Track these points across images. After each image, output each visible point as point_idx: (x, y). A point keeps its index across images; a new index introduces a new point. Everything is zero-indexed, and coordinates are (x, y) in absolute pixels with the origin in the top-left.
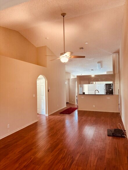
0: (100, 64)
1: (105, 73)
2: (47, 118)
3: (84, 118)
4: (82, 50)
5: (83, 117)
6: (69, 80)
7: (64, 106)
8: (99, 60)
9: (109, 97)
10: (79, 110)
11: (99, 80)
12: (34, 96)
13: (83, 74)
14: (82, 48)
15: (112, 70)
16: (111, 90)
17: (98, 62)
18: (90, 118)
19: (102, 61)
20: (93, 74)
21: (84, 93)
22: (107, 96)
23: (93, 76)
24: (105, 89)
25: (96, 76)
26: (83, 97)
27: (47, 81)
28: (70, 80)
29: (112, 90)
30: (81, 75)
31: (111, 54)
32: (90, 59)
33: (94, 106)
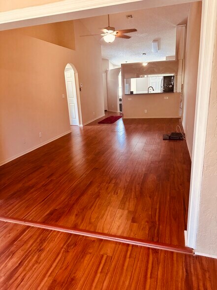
0: (156, 43)
1: (164, 59)
2: (82, 128)
3: (133, 126)
4: (130, 18)
5: (131, 125)
6: (106, 72)
7: (102, 115)
8: (156, 37)
9: (167, 97)
10: (124, 118)
11: (156, 70)
12: (63, 96)
13: (129, 62)
14: (131, 16)
15: (174, 54)
16: (171, 86)
17: (155, 41)
18: (140, 126)
19: (160, 38)
20: (145, 61)
21: (132, 93)
22: (164, 95)
23: (145, 64)
24: (162, 85)
25: (149, 63)
26: (130, 99)
27: (77, 74)
28: (109, 73)
29: (173, 86)
30: (125, 63)
31: (174, 27)
32: (142, 35)
33: (146, 111)
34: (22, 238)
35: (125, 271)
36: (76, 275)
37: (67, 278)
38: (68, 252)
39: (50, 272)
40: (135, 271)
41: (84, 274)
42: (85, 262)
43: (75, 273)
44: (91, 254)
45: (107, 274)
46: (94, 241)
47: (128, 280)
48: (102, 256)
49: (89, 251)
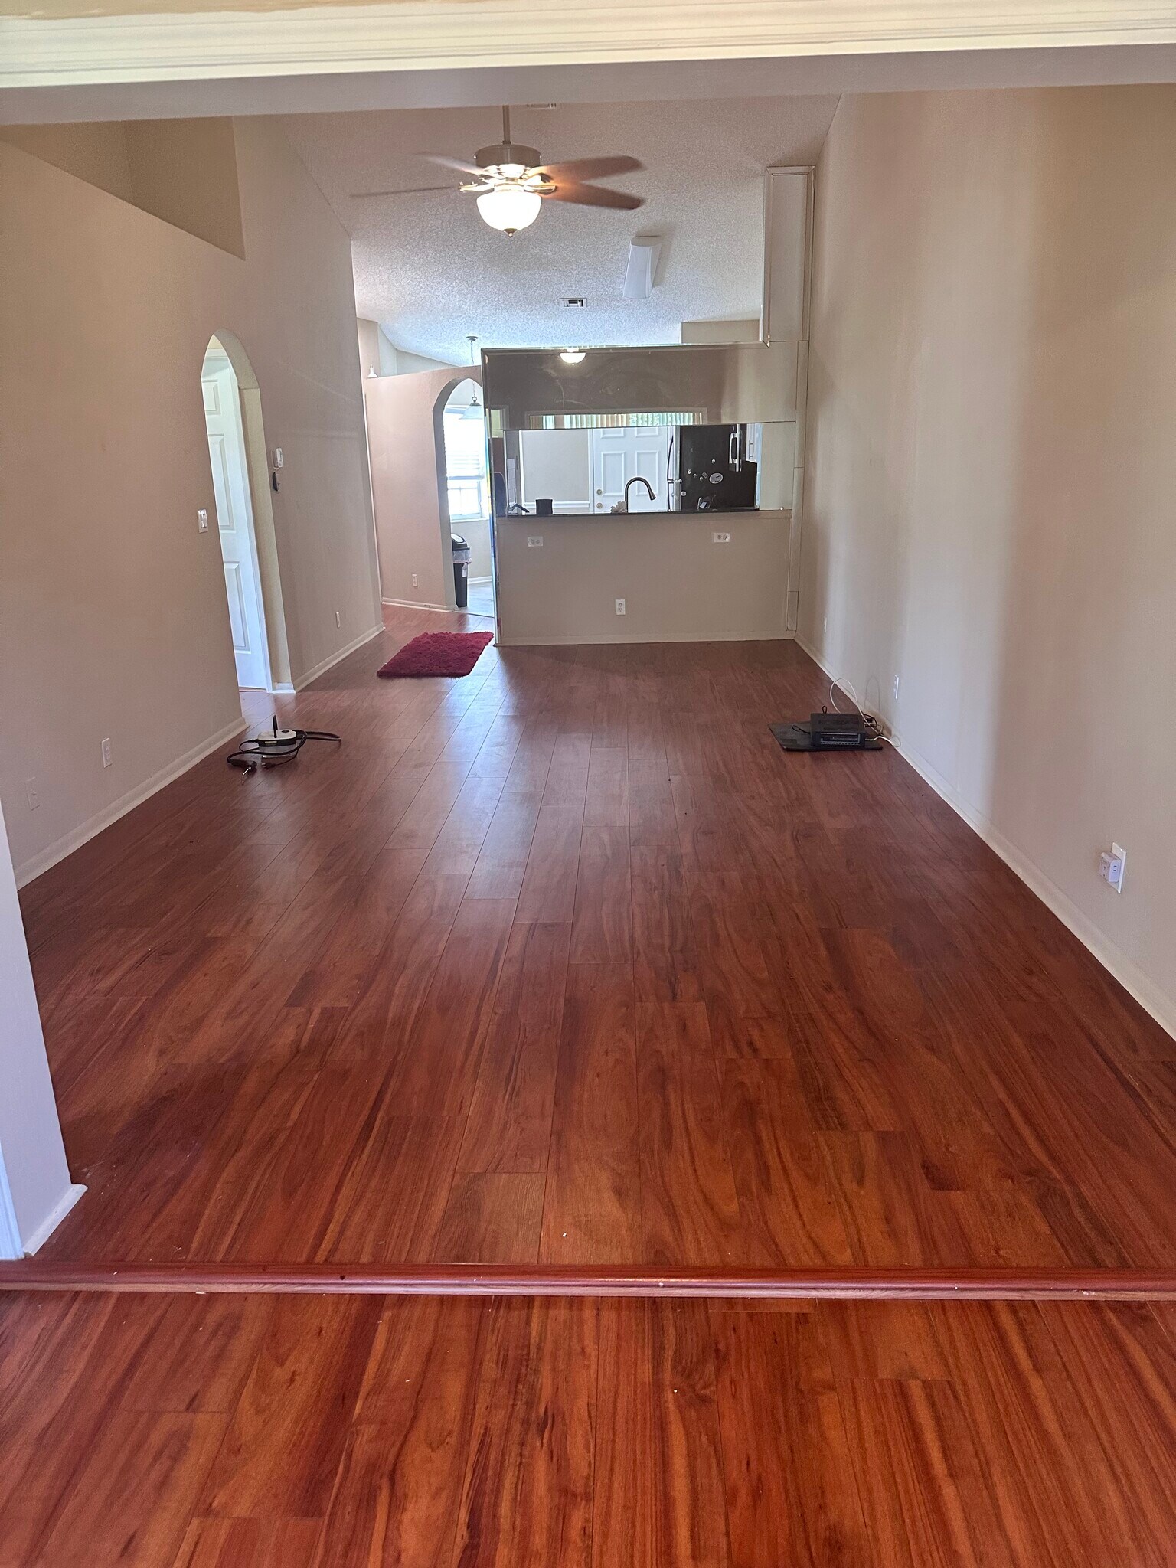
2: (292, 705)
10: (506, 643)
12: (203, 523)
16: (715, 478)
19: (672, 228)
21: (548, 507)
22: (711, 523)
31: (757, 174)
33: (620, 605)
34: (382, 1375)
35: (1060, 1442)
36: (833, 1516)
37: (800, 1548)
38: (704, 1400)
39: (682, 1533)
40: (1109, 1433)
41: (871, 1504)
42: (835, 1435)
43: (822, 1508)
44: (832, 1388)
45: (986, 1475)
46: (802, 1319)
47: (1110, 1488)
48: (901, 1389)
49: (817, 1374)
